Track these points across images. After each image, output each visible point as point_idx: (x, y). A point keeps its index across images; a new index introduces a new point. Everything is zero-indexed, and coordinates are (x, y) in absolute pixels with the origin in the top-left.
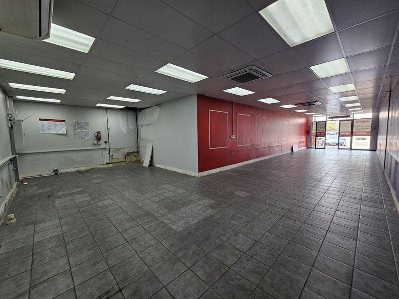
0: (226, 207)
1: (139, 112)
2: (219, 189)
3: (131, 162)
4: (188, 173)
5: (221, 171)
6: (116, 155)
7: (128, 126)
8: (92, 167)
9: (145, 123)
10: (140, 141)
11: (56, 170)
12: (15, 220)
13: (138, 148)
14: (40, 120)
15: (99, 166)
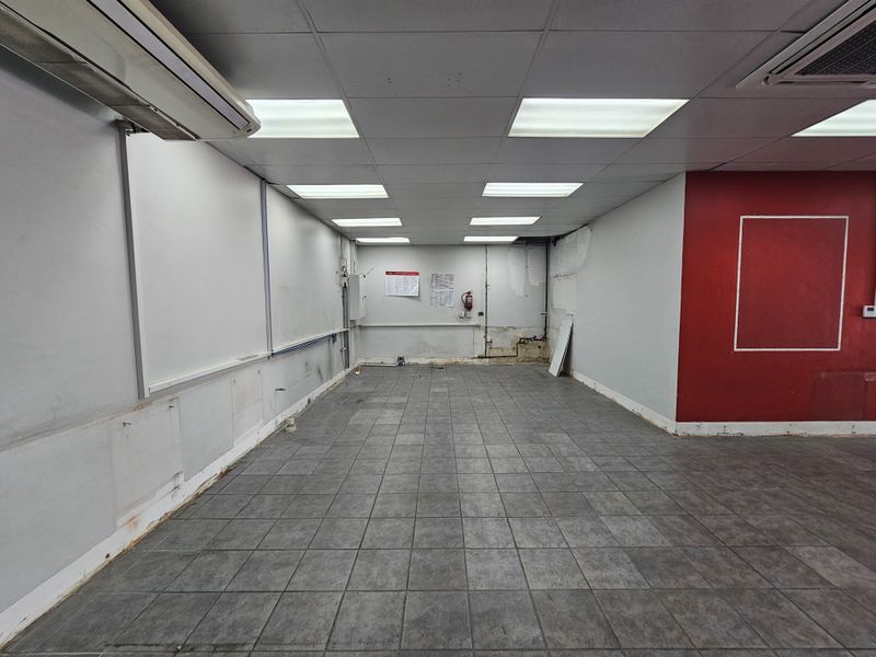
0: (704, 592)
1: (552, 245)
2: (728, 504)
3: (529, 359)
4: (648, 414)
5: (789, 437)
6: (497, 341)
7: (527, 280)
8: (454, 361)
9: (563, 270)
10: (551, 312)
11: (400, 359)
12: (294, 429)
13: (545, 329)
14: (387, 273)
15: (466, 360)
